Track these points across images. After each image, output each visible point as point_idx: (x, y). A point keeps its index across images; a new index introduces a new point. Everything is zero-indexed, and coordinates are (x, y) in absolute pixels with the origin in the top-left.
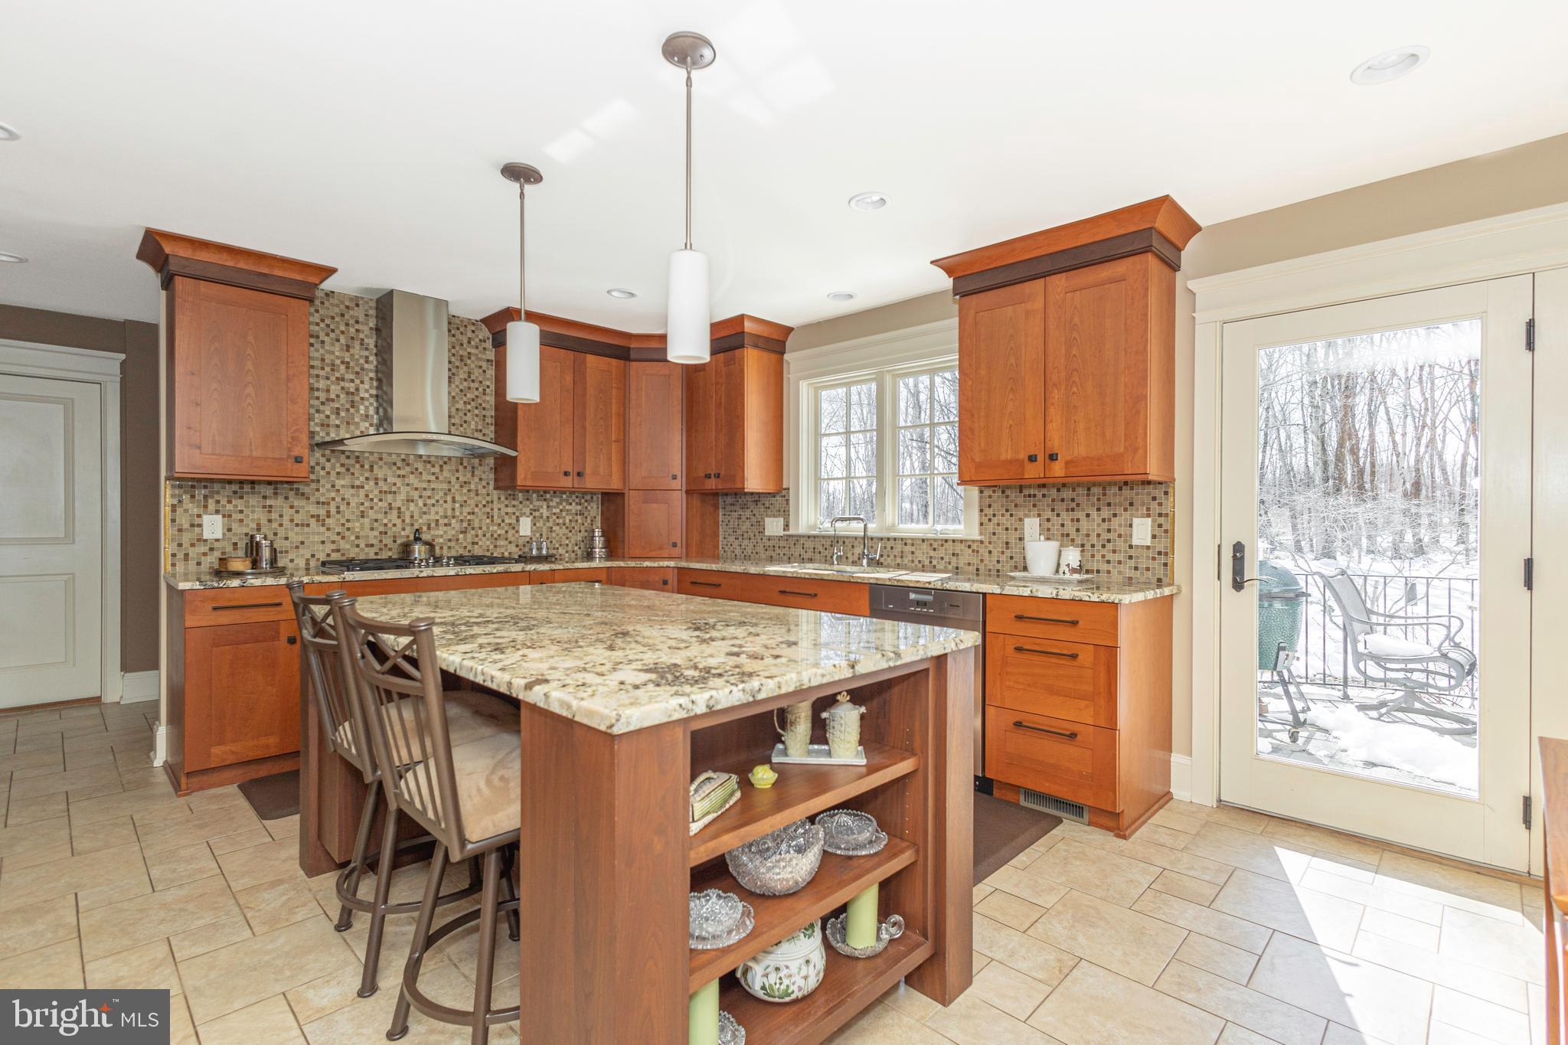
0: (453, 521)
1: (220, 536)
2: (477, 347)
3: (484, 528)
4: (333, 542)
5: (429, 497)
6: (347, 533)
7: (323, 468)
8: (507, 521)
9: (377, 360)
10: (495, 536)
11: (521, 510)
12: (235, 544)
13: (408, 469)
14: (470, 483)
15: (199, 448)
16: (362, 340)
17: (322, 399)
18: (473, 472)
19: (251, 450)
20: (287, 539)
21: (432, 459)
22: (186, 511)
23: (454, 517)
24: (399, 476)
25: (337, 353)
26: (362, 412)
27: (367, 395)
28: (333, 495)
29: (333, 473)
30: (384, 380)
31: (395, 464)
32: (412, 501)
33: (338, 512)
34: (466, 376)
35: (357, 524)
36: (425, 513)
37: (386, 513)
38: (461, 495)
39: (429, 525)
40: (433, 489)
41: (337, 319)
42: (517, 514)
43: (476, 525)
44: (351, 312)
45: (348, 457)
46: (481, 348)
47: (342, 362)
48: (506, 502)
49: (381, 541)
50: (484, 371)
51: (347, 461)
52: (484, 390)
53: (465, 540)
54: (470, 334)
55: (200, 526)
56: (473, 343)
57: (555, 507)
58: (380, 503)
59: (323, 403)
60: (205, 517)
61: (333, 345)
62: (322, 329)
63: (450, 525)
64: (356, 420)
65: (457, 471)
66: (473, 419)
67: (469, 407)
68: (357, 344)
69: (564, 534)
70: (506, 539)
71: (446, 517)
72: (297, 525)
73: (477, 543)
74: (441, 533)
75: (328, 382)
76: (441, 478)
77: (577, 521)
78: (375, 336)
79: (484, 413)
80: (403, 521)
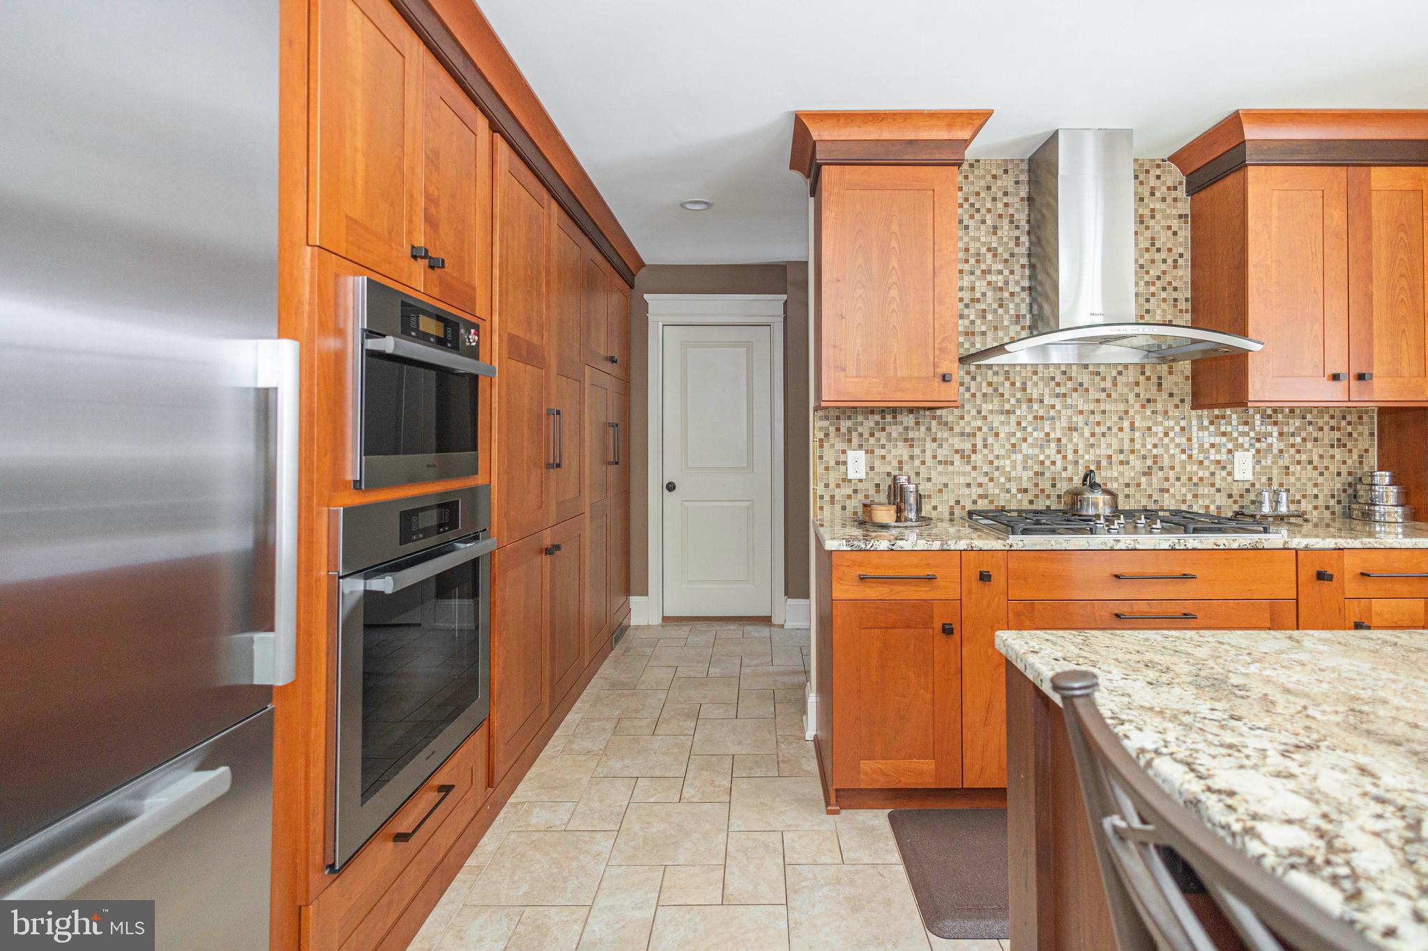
0: (1132, 457)
1: (863, 477)
2: (1164, 199)
3: (1177, 469)
4: (980, 485)
5: (1098, 424)
6: (996, 474)
7: (968, 389)
8: (1212, 457)
9: (1030, 241)
10: (1195, 480)
11: (1237, 439)
12: (878, 486)
13: (1069, 384)
14: (1155, 401)
15: (844, 370)
16: (1012, 216)
17: (966, 301)
18: (1160, 385)
19: (896, 369)
20: (929, 480)
21: (1102, 369)
22: (832, 446)
23: (1133, 451)
24: (1058, 396)
25: (983, 239)
26: (1012, 312)
27: (1018, 289)
28: (979, 423)
29: (979, 395)
30: (1038, 266)
31: (1053, 378)
32: (1076, 429)
33: (985, 446)
34: (1148, 245)
35: (1008, 462)
36: (1092, 446)
37: (1042, 447)
38: (1144, 418)
39: (1099, 463)
40: (1104, 412)
41: (982, 195)
42: (1230, 446)
43: (1166, 462)
44: (999, 183)
45: (996, 373)
46: (1169, 200)
47: (989, 250)
48: (1212, 428)
49: (1036, 485)
50: (1175, 233)
51: (995, 379)
52: (1175, 261)
53: (1150, 484)
54: (1153, 182)
55: (845, 463)
56: (1158, 194)
57: (1293, 435)
58: (1035, 434)
59: (967, 306)
60: (850, 454)
61: (978, 229)
62: (966, 211)
63: (1128, 463)
64: (1006, 323)
65: (1137, 384)
66: (1159, 306)
67: (1152, 289)
68: (1006, 221)
69: (1310, 479)
70: (1213, 485)
71: (1121, 452)
72: (940, 462)
73: (1167, 491)
74: (1115, 474)
75: (973, 278)
76: (1114, 396)
77: (1333, 457)
78: (1027, 208)
79: (1175, 295)
80: (1065, 457)
